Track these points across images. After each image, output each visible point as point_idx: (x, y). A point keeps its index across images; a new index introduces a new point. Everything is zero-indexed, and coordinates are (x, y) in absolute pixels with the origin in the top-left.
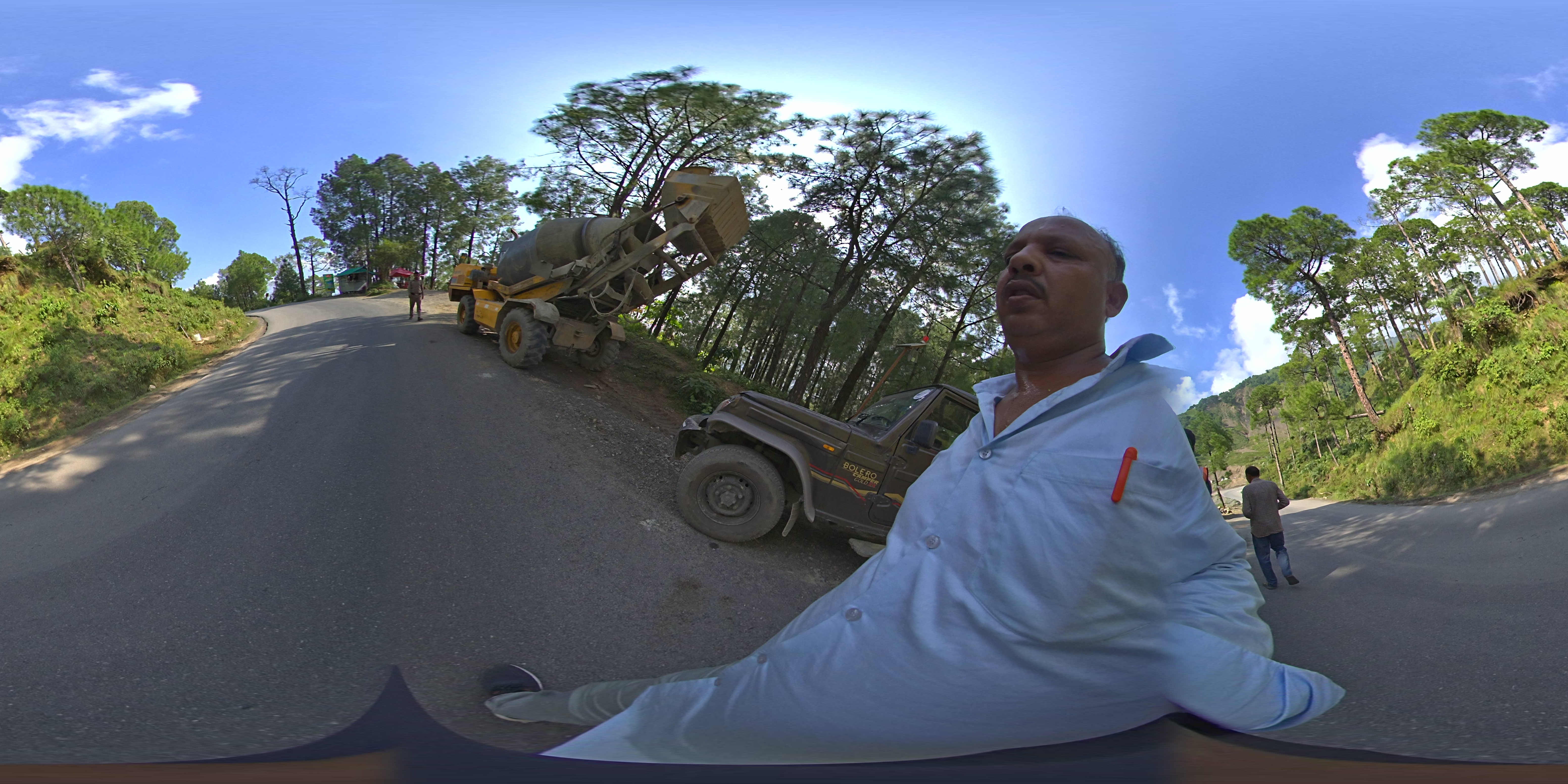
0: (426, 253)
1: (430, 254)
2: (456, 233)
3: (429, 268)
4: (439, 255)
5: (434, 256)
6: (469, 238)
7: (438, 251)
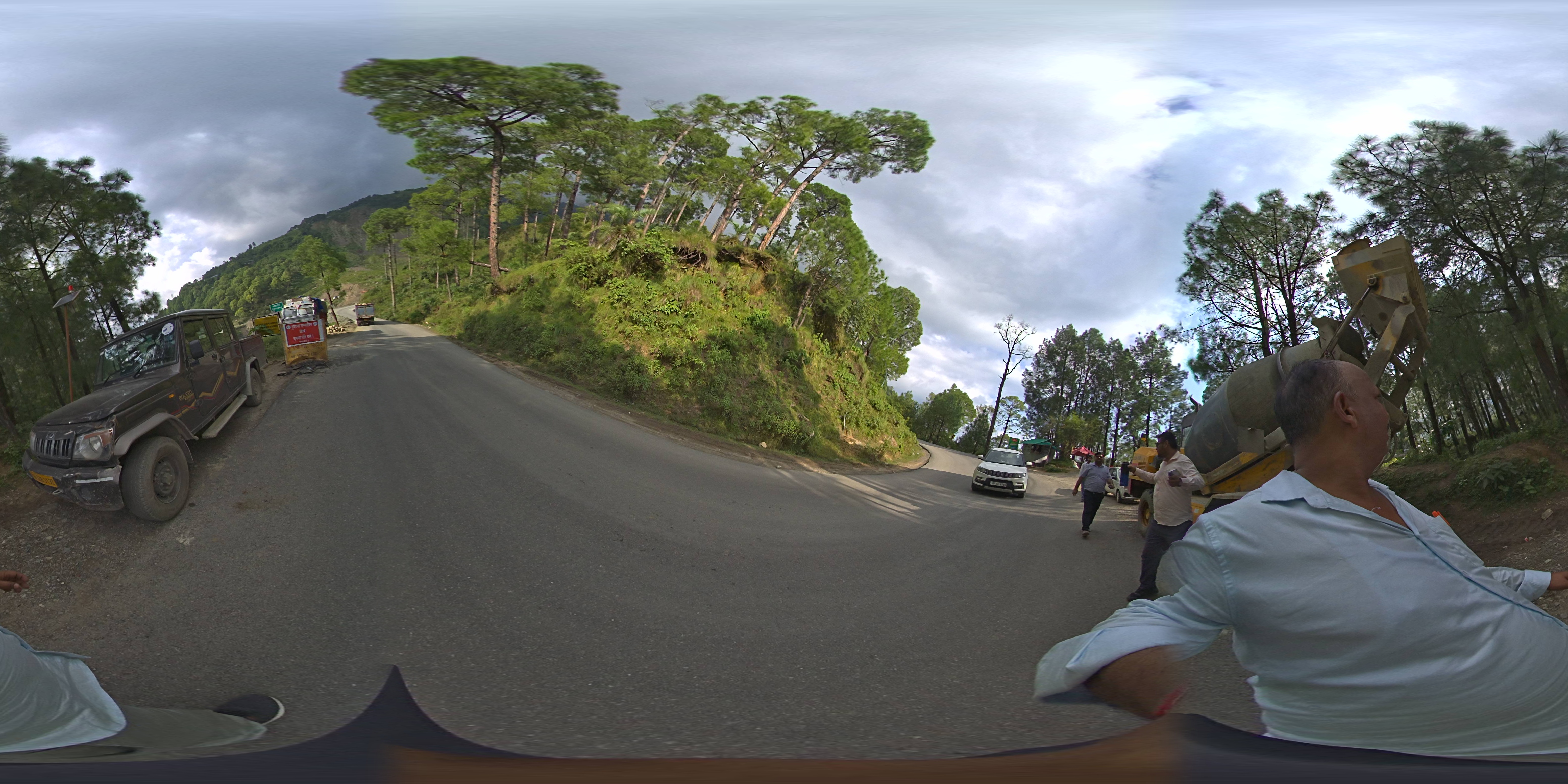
0: (1108, 434)
1: (1112, 435)
2: (1136, 411)
3: (1110, 449)
4: (1120, 436)
5: (1116, 437)
6: (1146, 418)
7: (1119, 432)
